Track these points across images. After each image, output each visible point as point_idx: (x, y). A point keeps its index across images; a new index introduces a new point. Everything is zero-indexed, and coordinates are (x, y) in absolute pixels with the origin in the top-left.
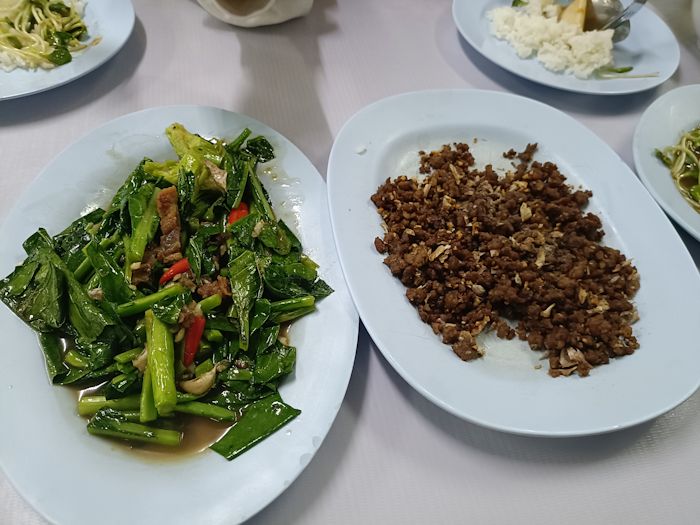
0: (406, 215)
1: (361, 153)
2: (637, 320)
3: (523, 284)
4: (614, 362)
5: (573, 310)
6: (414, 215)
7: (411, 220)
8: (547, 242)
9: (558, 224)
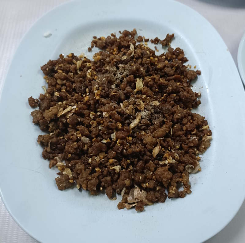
0: (59, 81)
1: (46, 37)
2: (199, 171)
3: (116, 141)
4: (169, 201)
5: (150, 160)
6: (64, 82)
7: (62, 85)
8: (145, 109)
9: (165, 95)
